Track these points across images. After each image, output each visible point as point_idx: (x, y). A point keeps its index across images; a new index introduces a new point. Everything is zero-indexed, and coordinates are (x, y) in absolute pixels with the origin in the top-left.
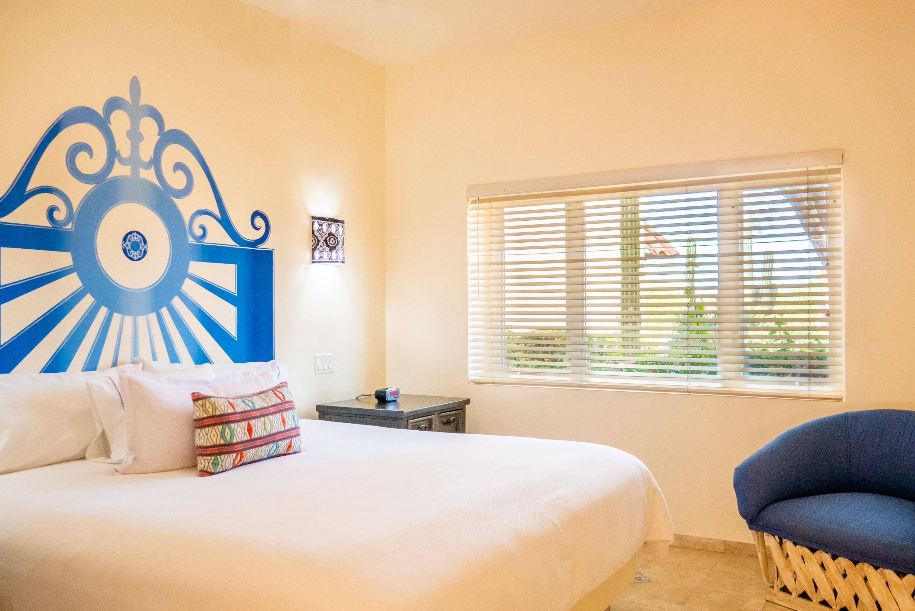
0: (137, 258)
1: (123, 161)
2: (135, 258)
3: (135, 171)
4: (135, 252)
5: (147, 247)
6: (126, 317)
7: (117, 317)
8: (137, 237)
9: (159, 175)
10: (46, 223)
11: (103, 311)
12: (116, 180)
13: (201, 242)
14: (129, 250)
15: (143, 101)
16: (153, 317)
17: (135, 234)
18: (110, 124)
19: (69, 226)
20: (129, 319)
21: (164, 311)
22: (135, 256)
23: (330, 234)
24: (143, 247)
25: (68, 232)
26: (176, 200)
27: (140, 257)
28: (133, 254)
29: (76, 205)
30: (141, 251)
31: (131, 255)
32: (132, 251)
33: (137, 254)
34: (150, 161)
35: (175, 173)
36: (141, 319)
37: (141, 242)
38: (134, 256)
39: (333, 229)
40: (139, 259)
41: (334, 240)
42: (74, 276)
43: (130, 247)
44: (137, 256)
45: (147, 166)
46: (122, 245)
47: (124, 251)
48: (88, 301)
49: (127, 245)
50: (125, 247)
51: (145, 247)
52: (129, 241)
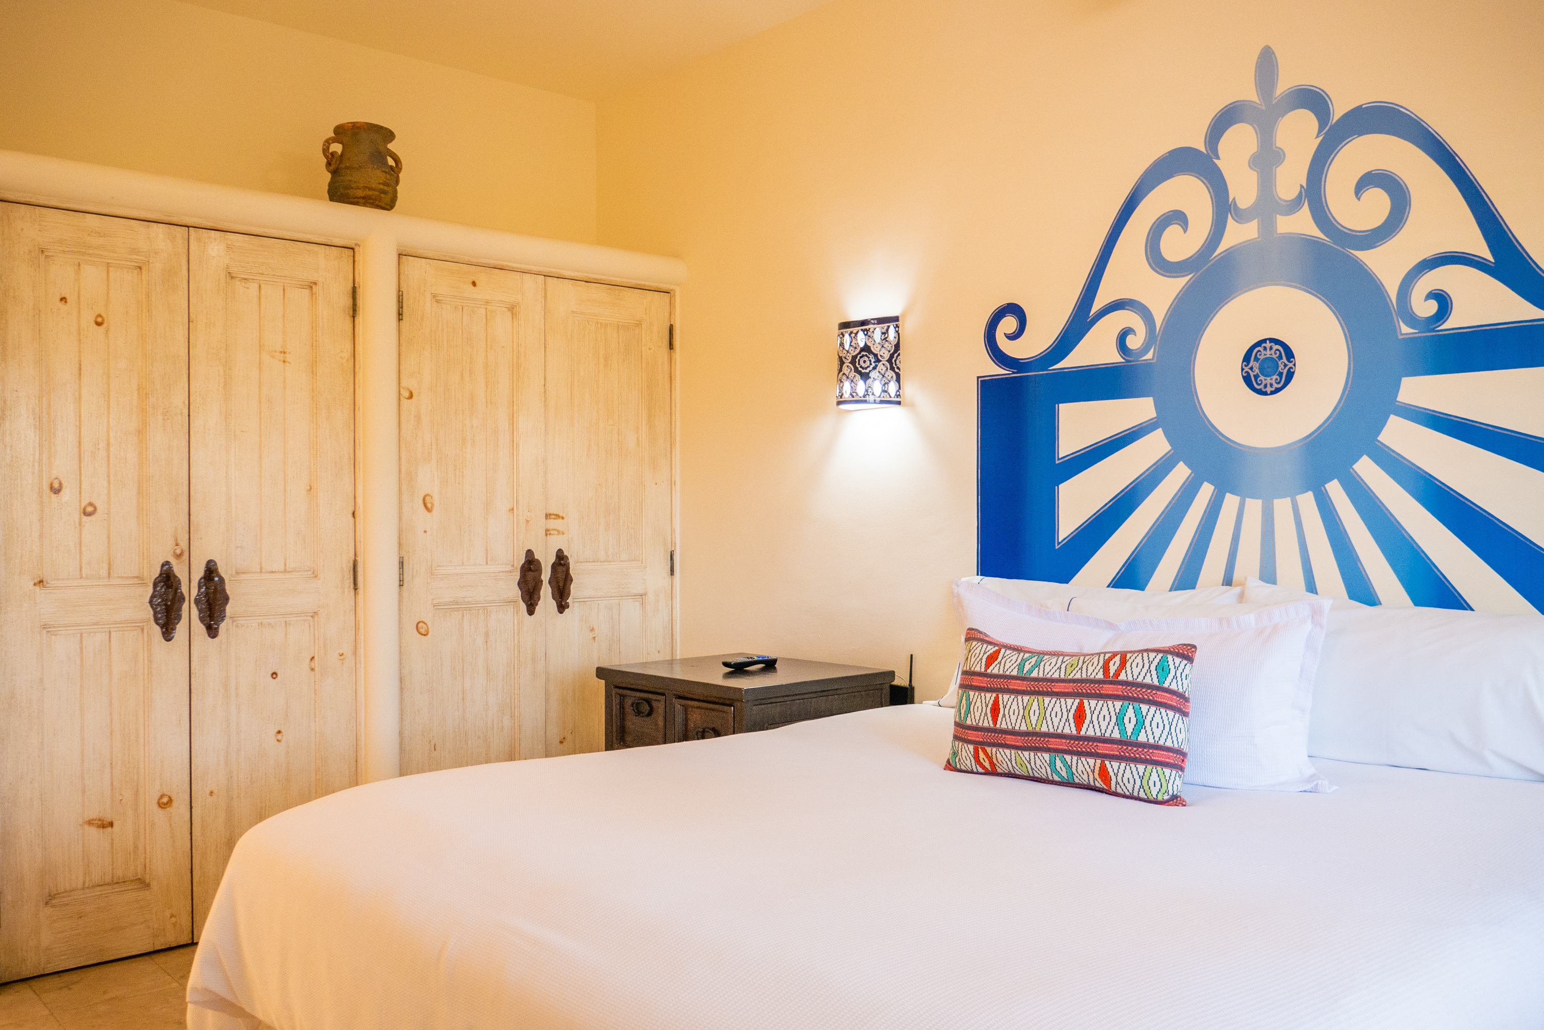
0: (1273, 389)
1: (1242, 216)
2: (1269, 389)
3: (1267, 226)
4: (1268, 379)
5: (1295, 365)
6: (1249, 502)
7: (1231, 502)
8: (1271, 348)
9: (1321, 215)
10: (1115, 358)
11: (1207, 491)
12: (1230, 254)
13: (1433, 330)
14: (1256, 377)
16: (1307, 501)
17: (1268, 345)
18: (1218, 158)
19: (1149, 356)
20: (1254, 507)
21: (1334, 489)
22: (1268, 385)
24: (1285, 365)
25: (1148, 365)
26: (1363, 256)
27: (1279, 386)
28: (1264, 382)
29: (1159, 318)
30: (1281, 374)
31: (1259, 385)
32: (1262, 378)
33: (1273, 382)
34: (1300, 195)
35: (1359, 199)
36: (1282, 506)
37: (1280, 357)
38: (1266, 386)
40: (1277, 390)
42: (1159, 433)
43: (1257, 371)
44: (1271, 385)
45: (1293, 206)
46: (1243, 369)
47: (1247, 380)
48: (1181, 473)
49: (1251, 369)
50: (1247, 372)
51: (1291, 365)
52: (1256, 359)
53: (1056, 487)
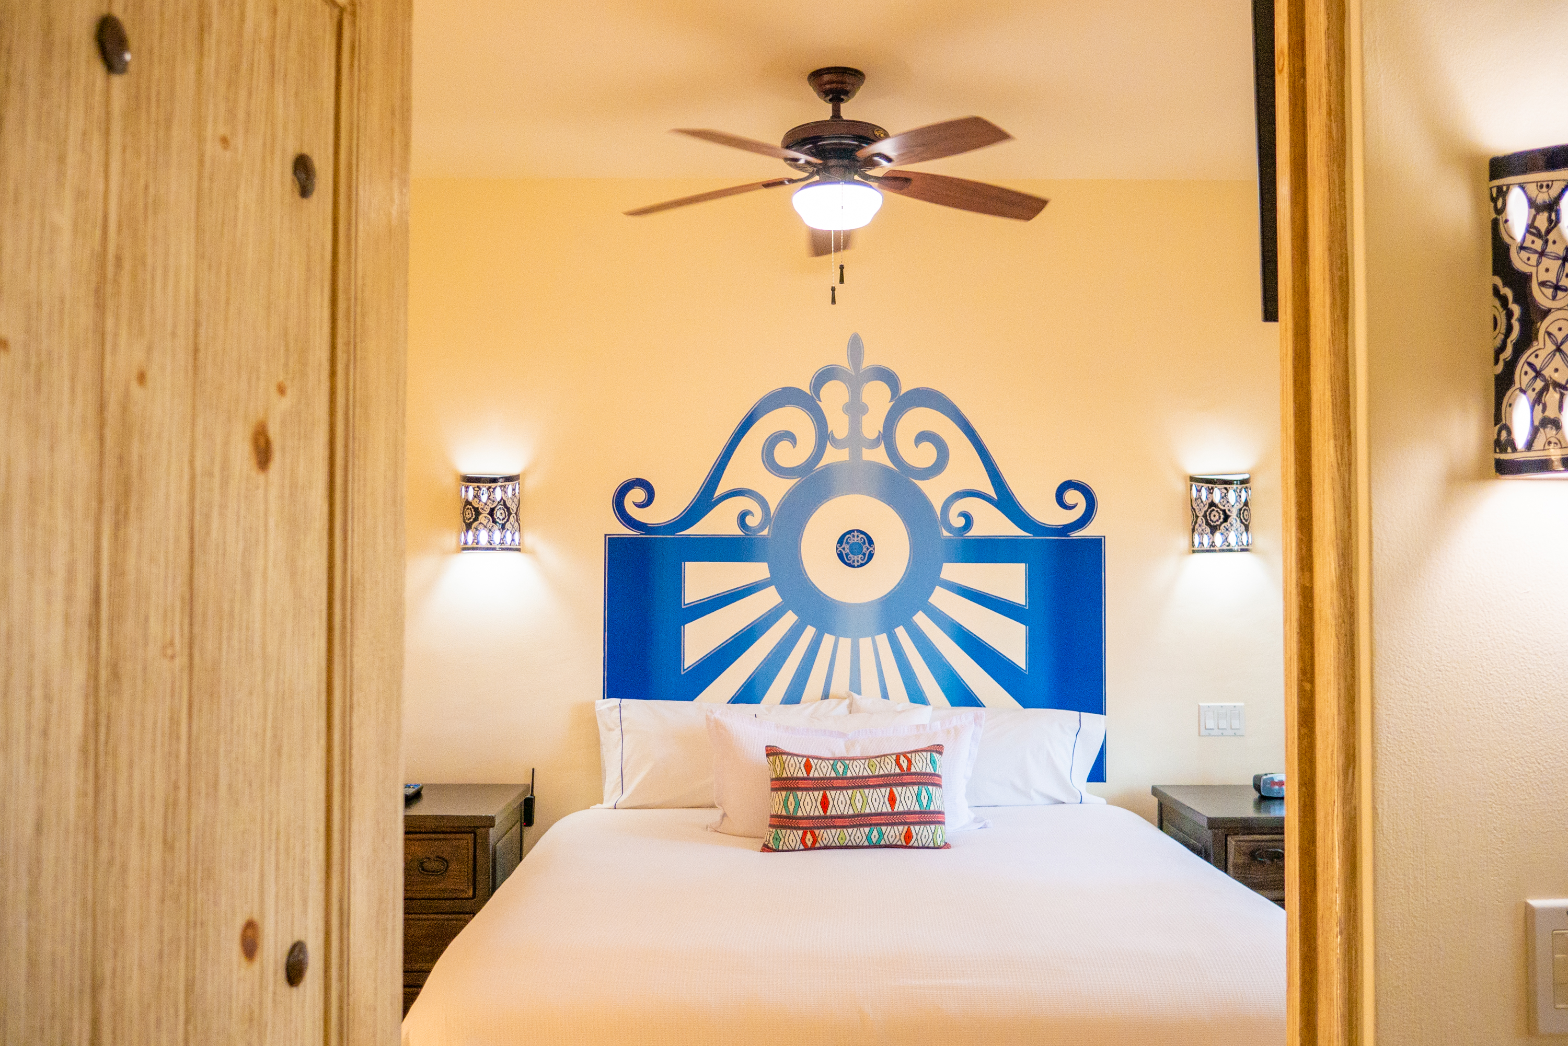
0: (859, 564)
1: (837, 444)
2: (856, 564)
3: (856, 454)
4: (856, 557)
5: (874, 549)
6: (841, 639)
7: (828, 640)
8: (858, 536)
9: (893, 453)
10: (737, 531)
11: (810, 632)
12: (828, 468)
13: (962, 536)
14: (847, 555)
15: (868, 361)
16: (882, 640)
17: (856, 534)
18: (820, 401)
19: (765, 532)
20: (845, 644)
21: (901, 632)
22: (856, 561)
23: (1212, 504)
24: (868, 549)
25: (764, 539)
26: (921, 484)
27: (863, 562)
28: (853, 559)
29: (773, 507)
30: (864, 554)
31: (849, 560)
32: (851, 555)
33: (859, 559)
34: (878, 438)
35: (917, 446)
36: (865, 644)
37: (864, 543)
38: (854, 561)
39: (1217, 497)
40: (862, 565)
41: (1217, 514)
42: (772, 589)
43: (848, 551)
44: (858, 561)
45: (874, 444)
46: (837, 549)
47: (840, 556)
48: (789, 619)
49: (844, 549)
50: (840, 551)
51: (871, 549)
52: (847, 543)
53: (682, 627)
